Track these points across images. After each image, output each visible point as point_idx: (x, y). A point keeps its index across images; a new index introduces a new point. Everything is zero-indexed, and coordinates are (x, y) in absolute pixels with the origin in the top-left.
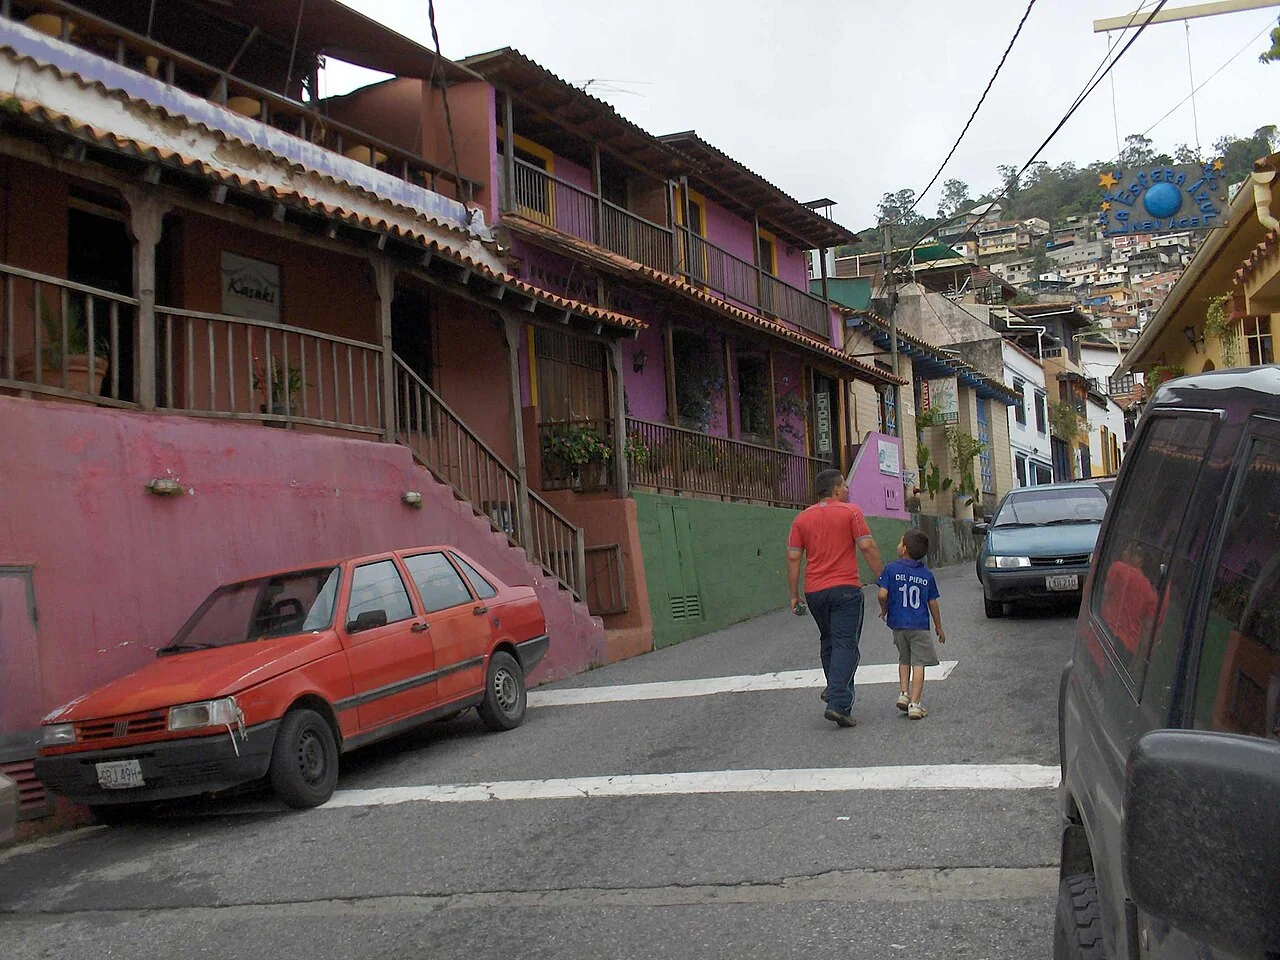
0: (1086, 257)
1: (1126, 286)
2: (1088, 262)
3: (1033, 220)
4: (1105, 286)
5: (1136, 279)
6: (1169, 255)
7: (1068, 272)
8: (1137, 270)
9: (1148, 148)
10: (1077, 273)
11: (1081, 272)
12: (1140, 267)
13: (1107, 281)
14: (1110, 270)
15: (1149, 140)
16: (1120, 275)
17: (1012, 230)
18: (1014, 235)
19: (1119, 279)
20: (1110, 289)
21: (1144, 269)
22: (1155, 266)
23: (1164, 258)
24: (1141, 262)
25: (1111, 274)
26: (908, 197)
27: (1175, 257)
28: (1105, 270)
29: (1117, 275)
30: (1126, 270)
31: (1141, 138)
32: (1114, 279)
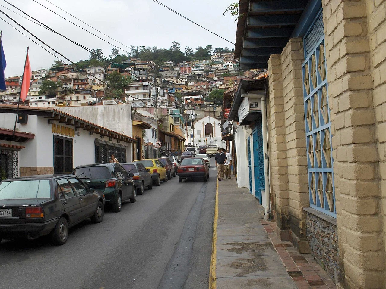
0: (172, 75)
1: (186, 85)
2: (173, 77)
3: (151, 62)
4: (180, 85)
5: (189, 84)
6: (199, 77)
7: (167, 79)
8: (190, 81)
9: (179, 46)
10: (170, 80)
11: (171, 79)
12: (191, 80)
13: (180, 83)
14: (181, 80)
15: (179, 44)
16: (184, 82)
17: (146, 64)
18: (147, 66)
19: (184, 83)
20: (182, 86)
21: (192, 80)
22: (195, 80)
23: (197, 78)
24: (191, 78)
25: (181, 81)
26: (100, 51)
27: (200, 78)
28: (179, 79)
29: (183, 82)
30: (186, 80)
31: (177, 43)
32: (182, 83)
